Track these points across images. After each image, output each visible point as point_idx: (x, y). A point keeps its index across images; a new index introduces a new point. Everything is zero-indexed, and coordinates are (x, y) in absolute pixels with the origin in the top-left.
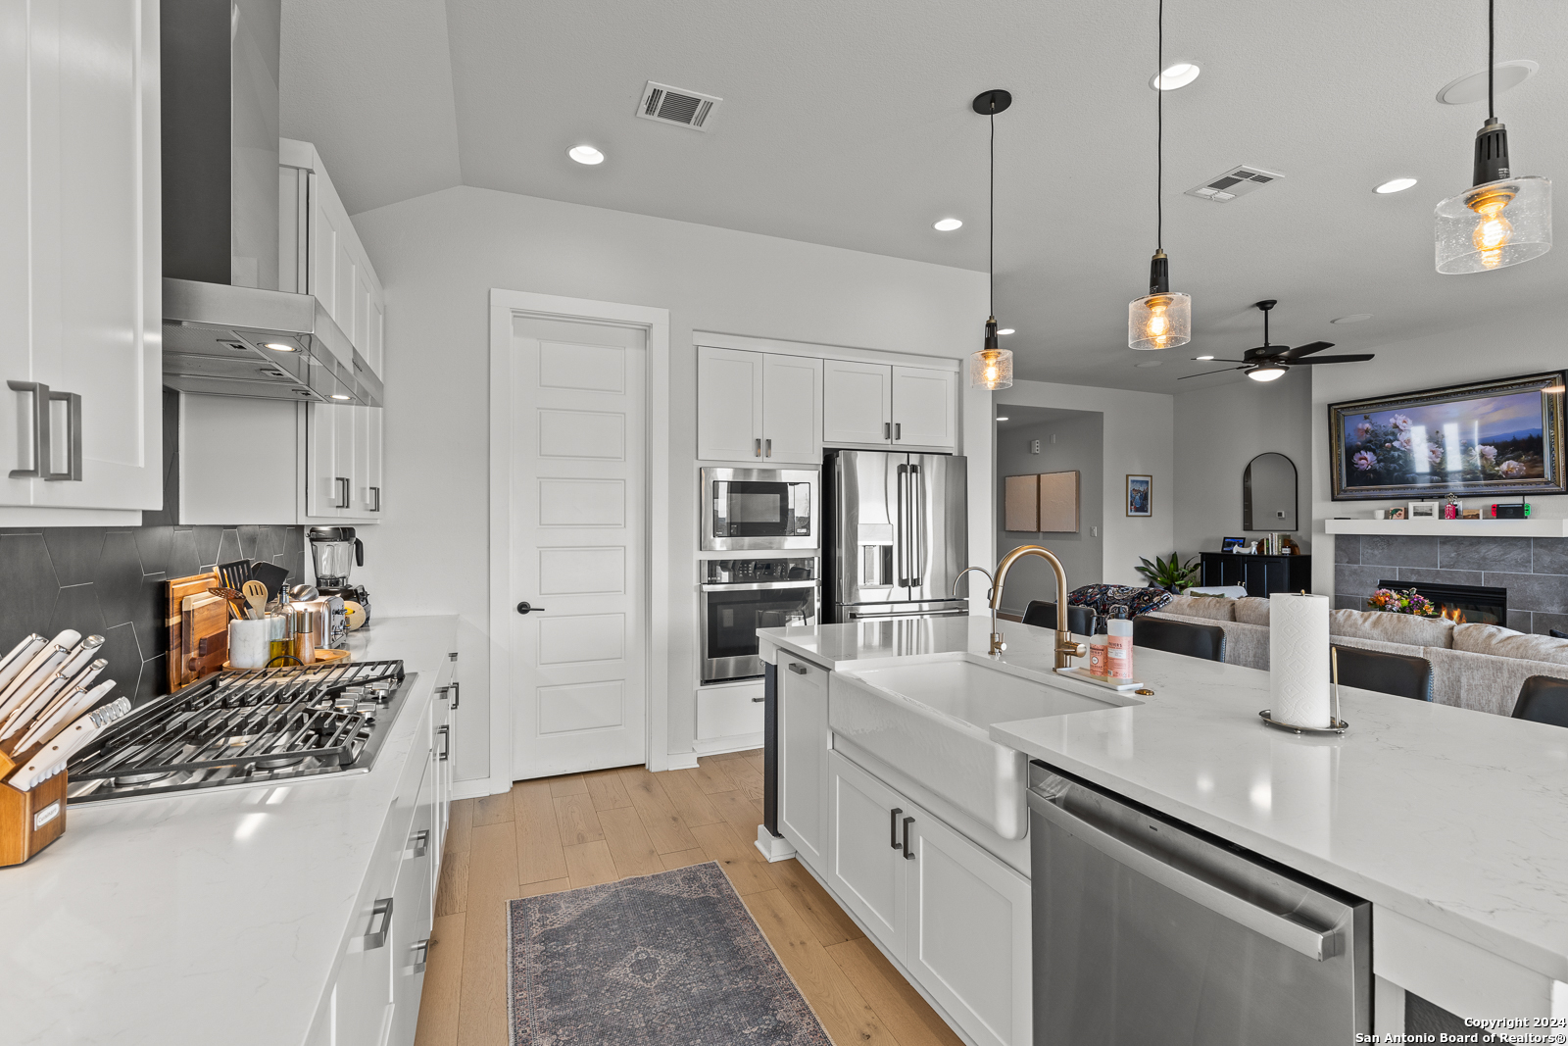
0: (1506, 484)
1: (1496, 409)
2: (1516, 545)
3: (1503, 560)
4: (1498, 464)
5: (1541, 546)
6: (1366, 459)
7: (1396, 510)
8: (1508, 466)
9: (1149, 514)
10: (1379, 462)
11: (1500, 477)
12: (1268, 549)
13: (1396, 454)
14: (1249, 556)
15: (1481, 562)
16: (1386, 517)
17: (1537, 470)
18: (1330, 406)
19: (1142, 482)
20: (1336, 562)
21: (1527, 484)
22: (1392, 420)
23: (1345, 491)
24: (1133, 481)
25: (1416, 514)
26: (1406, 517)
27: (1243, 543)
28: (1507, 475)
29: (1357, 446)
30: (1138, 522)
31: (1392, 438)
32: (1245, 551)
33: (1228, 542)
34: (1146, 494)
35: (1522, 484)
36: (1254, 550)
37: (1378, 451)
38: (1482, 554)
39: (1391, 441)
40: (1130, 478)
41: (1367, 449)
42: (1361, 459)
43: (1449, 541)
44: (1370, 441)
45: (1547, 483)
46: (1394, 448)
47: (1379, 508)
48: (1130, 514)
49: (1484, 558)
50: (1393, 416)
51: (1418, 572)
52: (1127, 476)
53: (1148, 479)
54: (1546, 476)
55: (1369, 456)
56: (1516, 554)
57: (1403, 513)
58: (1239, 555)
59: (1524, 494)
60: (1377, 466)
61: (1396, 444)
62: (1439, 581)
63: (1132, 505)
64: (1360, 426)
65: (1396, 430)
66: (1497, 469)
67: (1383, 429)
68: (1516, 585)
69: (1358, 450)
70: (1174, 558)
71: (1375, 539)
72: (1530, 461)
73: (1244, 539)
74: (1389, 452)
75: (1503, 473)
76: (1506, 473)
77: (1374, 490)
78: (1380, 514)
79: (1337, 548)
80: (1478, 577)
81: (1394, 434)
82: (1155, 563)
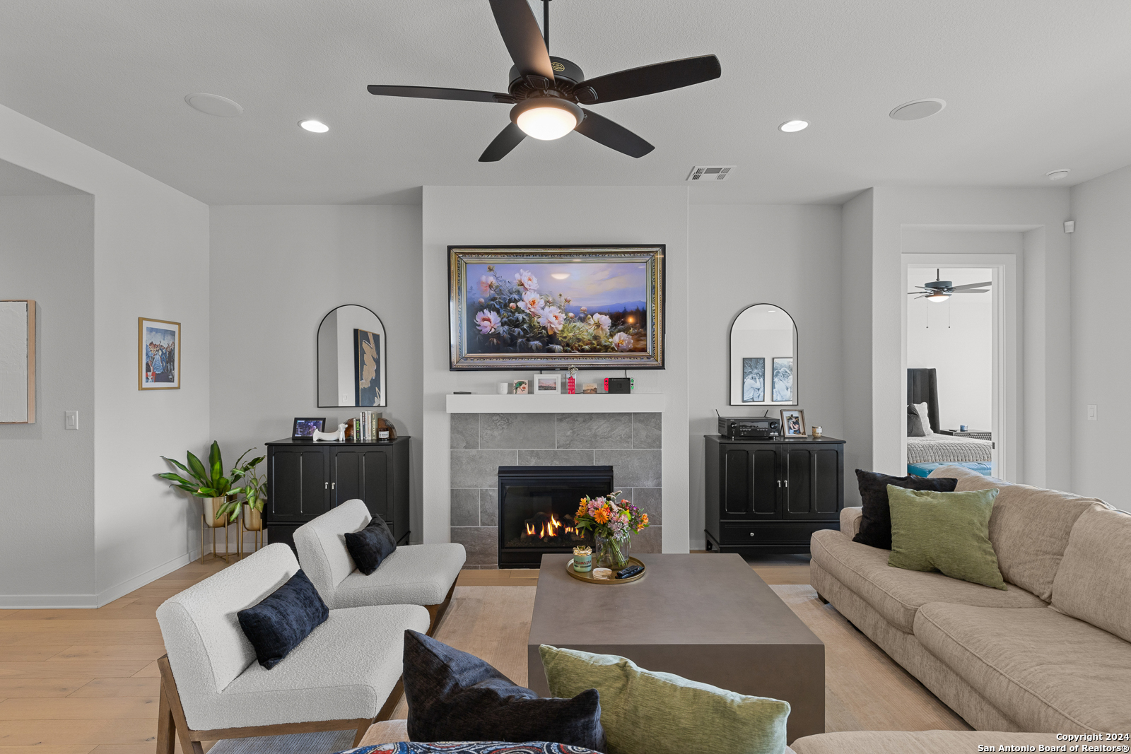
0: (617, 357)
1: (612, 277)
2: (620, 421)
3: (611, 437)
4: (612, 336)
5: (640, 421)
6: (489, 320)
7: (521, 384)
8: (620, 339)
9: (175, 384)
10: (503, 325)
11: (613, 350)
12: (358, 432)
13: (520, 316)
14: (336, 445)
15: (593, 439)
16: (510, 392)
17: (641, 344)
18: (450, 248)
19: (165, 332)
20: (452, 447)
21: (634, 357)
22: (517, 276)
23: (466, 359)
24: (151, 330)
25: (541, 388)
26: (531, 392)
27: (322, 424)
28: (618, 348)
29: (480, 303)
30: (160, 396)
31: (517, 297)
32: (329, 437)
33: (303, 424)
34: (171, 353)
35: (630, 357)
36: (341, 435)
37: (502, 311)
38: (593, 431)
39: (516, 301)
40: (146, 324)
41: (491, 308)
42: (484, 320)
43: (565, 418)
44: (494, 299)
45: (649, 357)
46: (518, 310)
47: (503, 379)
48: (145, 385)
49: (595, 436)
50: (518, 271)
51: (537, 455)
52: (140, 320)
53: (174, 328)
54: (648, 350)
55: (493, 316)
56: (621, 430)
57: (527, 386)
58: (322, 444)
59: (626, 369)
60: (501, 330)
61: (520, 304)
62: (557, 463)
63: (148, 370)
64: (484, 278)
65: (521, 288)
66: (610, 340)
67: (508, 285)
68: (620, 462)
69: (481, 308)
70: (214, 452)
71: (495, 418)
72: (636, 334)
73: (324, 420)
74: (513, 313)
75: (616, 345)
76: (618, 345)
77: (497, 358)
78: (505, 387)
79: (454, 430)
80: (589, 455)
81: (519, 293)
82: (185, 462)
